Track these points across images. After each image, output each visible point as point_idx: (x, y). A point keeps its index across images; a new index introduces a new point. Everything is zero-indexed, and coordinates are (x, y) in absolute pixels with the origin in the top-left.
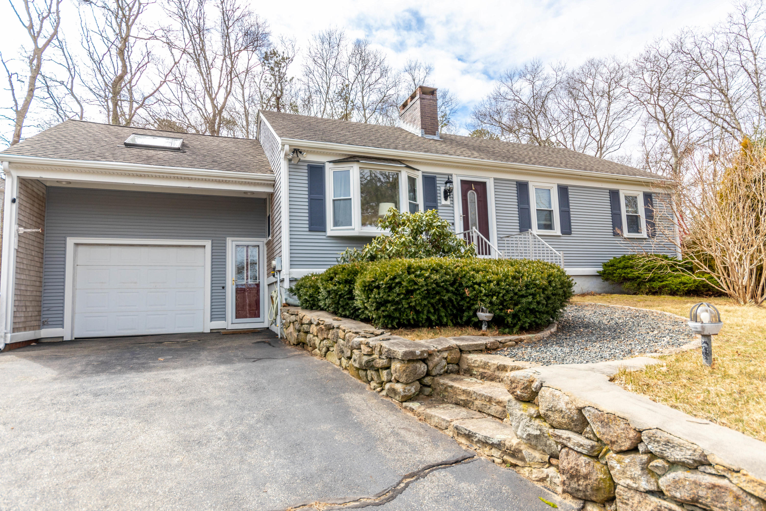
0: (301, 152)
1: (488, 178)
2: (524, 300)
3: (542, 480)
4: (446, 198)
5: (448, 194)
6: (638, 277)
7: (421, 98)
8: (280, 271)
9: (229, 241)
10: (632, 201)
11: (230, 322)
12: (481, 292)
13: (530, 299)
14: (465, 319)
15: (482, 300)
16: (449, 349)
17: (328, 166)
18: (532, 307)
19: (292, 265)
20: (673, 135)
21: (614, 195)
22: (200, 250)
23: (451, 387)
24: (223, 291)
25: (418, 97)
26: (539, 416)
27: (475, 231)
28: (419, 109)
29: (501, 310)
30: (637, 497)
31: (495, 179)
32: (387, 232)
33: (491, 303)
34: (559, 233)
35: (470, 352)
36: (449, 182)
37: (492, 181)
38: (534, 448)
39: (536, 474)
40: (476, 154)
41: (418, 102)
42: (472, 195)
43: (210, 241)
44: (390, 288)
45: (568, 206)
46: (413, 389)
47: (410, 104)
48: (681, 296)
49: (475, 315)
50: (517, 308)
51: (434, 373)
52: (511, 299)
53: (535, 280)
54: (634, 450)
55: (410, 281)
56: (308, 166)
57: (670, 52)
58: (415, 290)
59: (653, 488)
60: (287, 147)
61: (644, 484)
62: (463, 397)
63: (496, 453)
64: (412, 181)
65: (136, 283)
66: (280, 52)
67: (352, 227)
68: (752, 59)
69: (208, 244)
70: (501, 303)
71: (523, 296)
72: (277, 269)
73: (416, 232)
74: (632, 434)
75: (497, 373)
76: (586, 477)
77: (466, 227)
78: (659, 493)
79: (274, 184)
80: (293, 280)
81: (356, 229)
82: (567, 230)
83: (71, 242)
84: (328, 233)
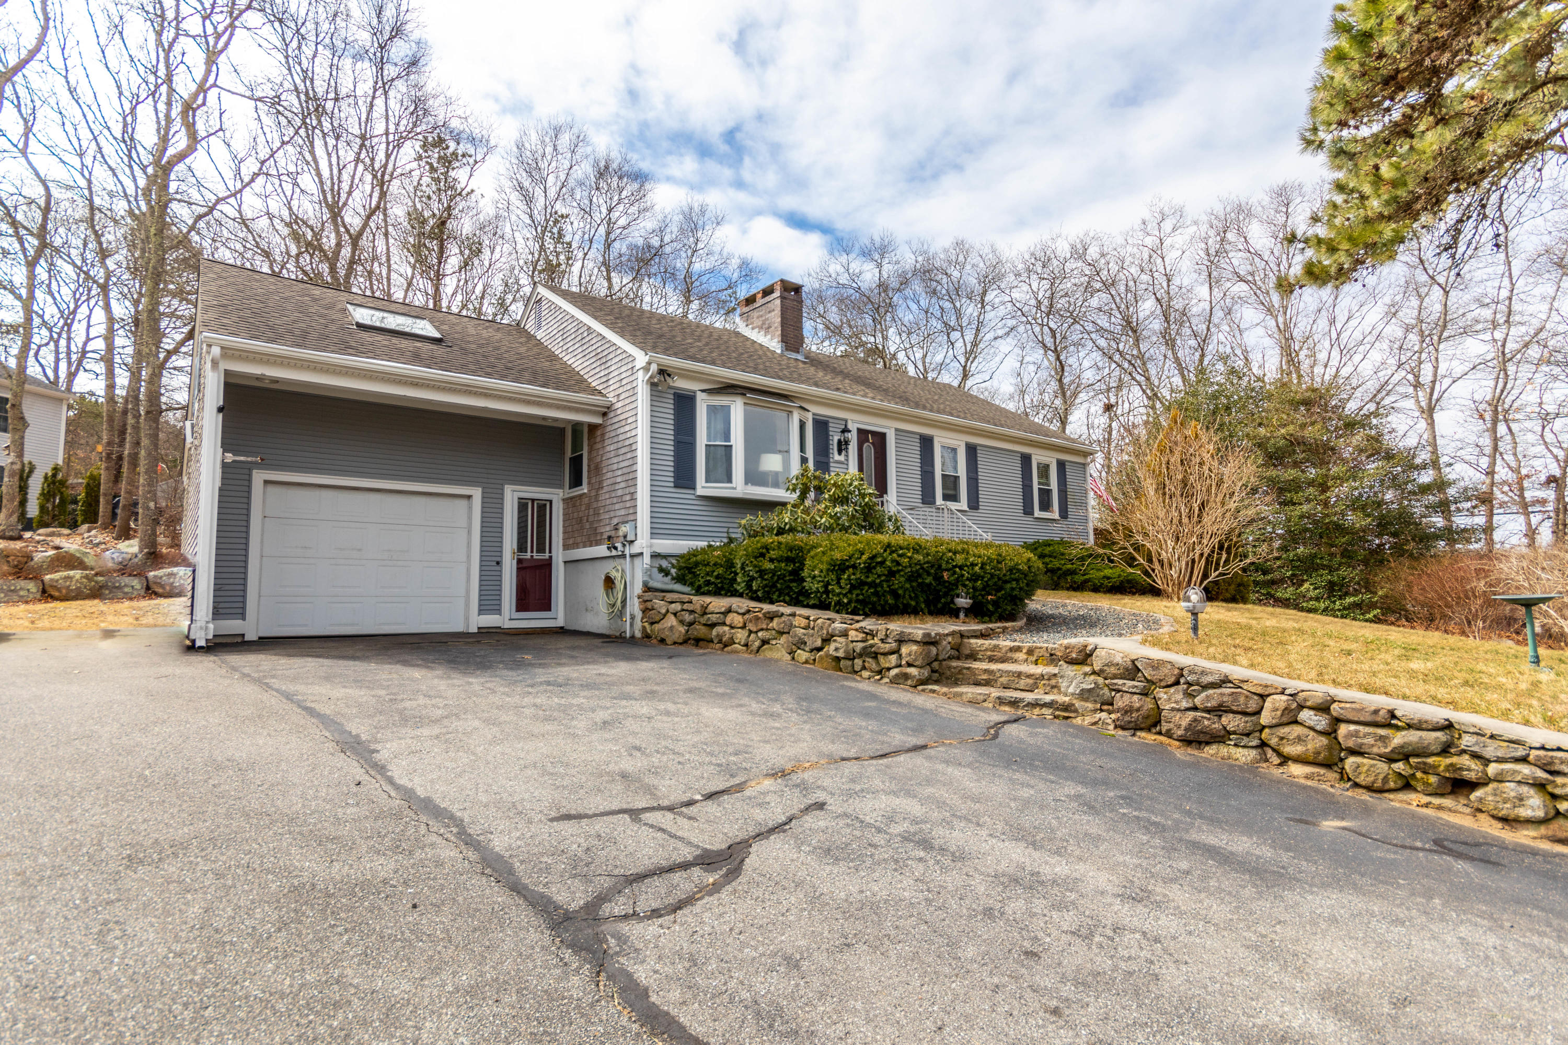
0: (669, 375)
1: (889, 428)
2: (1008, 586)
3: (1095, 723)
4: (840, 453)
5: (843, 446)
6: (1059, 569)
7: (782, 298)
8: (632, 542)
9: (508, 490)
10: (1044, 470)
11: (507, 616)
12: (963, 576)
13: (1014, 584)
14: (940, 605)
15: (965, 586)
16: (953, 634)
17: (700, 396)
18: (1015, 593)
19: (655, 533)
20: (1063, 370)
21: (1026, 460)
22: (463, 503)
23: (968, 668)
24: (498, 568)
25: (777, 294)
26: (1094, 673)
28: (778, 311)
29: (983, 596)
30: (1179, 715)
31: (897, 430)
33: (974, 588)
34: (965, 508)
35: (968, 637)
36: (844, 430)
37: (893, 431)
38: (1086, 700)
39: (1088, 720)
40: (868, 392)
41: (778, 302)
42: (869, 451)
43: (480, 489)
45: (977, 472)
46: (926, 672)
47: (760, 301)
48: (1105, 592)
49: (953, 602)
50: (999, 594)
51: (940, 658)
52: (995, 584)
53: (1017, 564)
54: (1177, 683)
55: (893, 561)
56: (674, 394)
57: (1068, 256)
58: (899, 571)
59: (1191, 705)
60: (654, 368)
61: (1184, 704)
62: (985, 677)
63: (1045, 711)
64: (802, 427)
65: (360, 550)
67: (733, 485)
68: (1165, 284)
69: (477, 493)
70: (984, 589)
71: (1006, 582)
72: (629, 538)
74: (1176, 672)
75: (1009, 655)
76: (1138, 710)
78: (1195, 709)
79: (606, 412)
80: (655, 556)
81: (739, 487)
82: (974, 504)
83: (258, 477)
84: (700, 491)
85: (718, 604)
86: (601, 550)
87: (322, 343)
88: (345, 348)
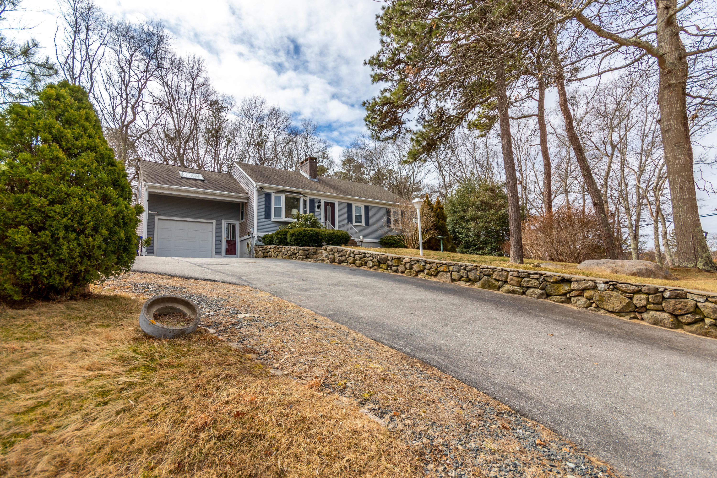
0: (262, 189)
1: (336, 201)
2: (334, 239)
4: (318, 209)
5: (319, 207)
8: (253, 234)
9: (223, 221)
10: (396, 214)
11: (223, 256)
12: (323, 237)
13: (336, 239)
14: (319, 245)
15: (324, 239)
16: (314, 249)
17: (273, 194)
18: (336, 241)
19: (258, 231)
21: (388, 211)
22: (210, 225)
24: (221, 242)
25: (308, 161)
27: (328, 222)
28: (309, 166)
29: (328, 242)
32: (296, 220)
33: (326, 240)
34: (364, 225)
35: (318, 250)
36: (320, 202)
37: (337, 203)
40: (332, 190)
41: (309, 163)
42: (329, 208)
44: (298, 235)
45: (368, 215)
46: (304, 257)
47: (305, 163)
49: (322, 244)
53: (337, 234)
56: (265, 194)
58: (306, 236)
60: (258, 186)
64: (305, 201)
66: (220, 102)
69: (214, 222)
70: (329, 240)
72: (252, 232)
73: (306, 221)
77: (326, 220)
79: (248, 199)
80: (258, 237)
81: (283, 218)
82: (367, 223)
83: (157, 218)
84: (272, 220)
85: (269, 247)
86: (247, 237)
87: (172, 183)
88: (177, 184)
